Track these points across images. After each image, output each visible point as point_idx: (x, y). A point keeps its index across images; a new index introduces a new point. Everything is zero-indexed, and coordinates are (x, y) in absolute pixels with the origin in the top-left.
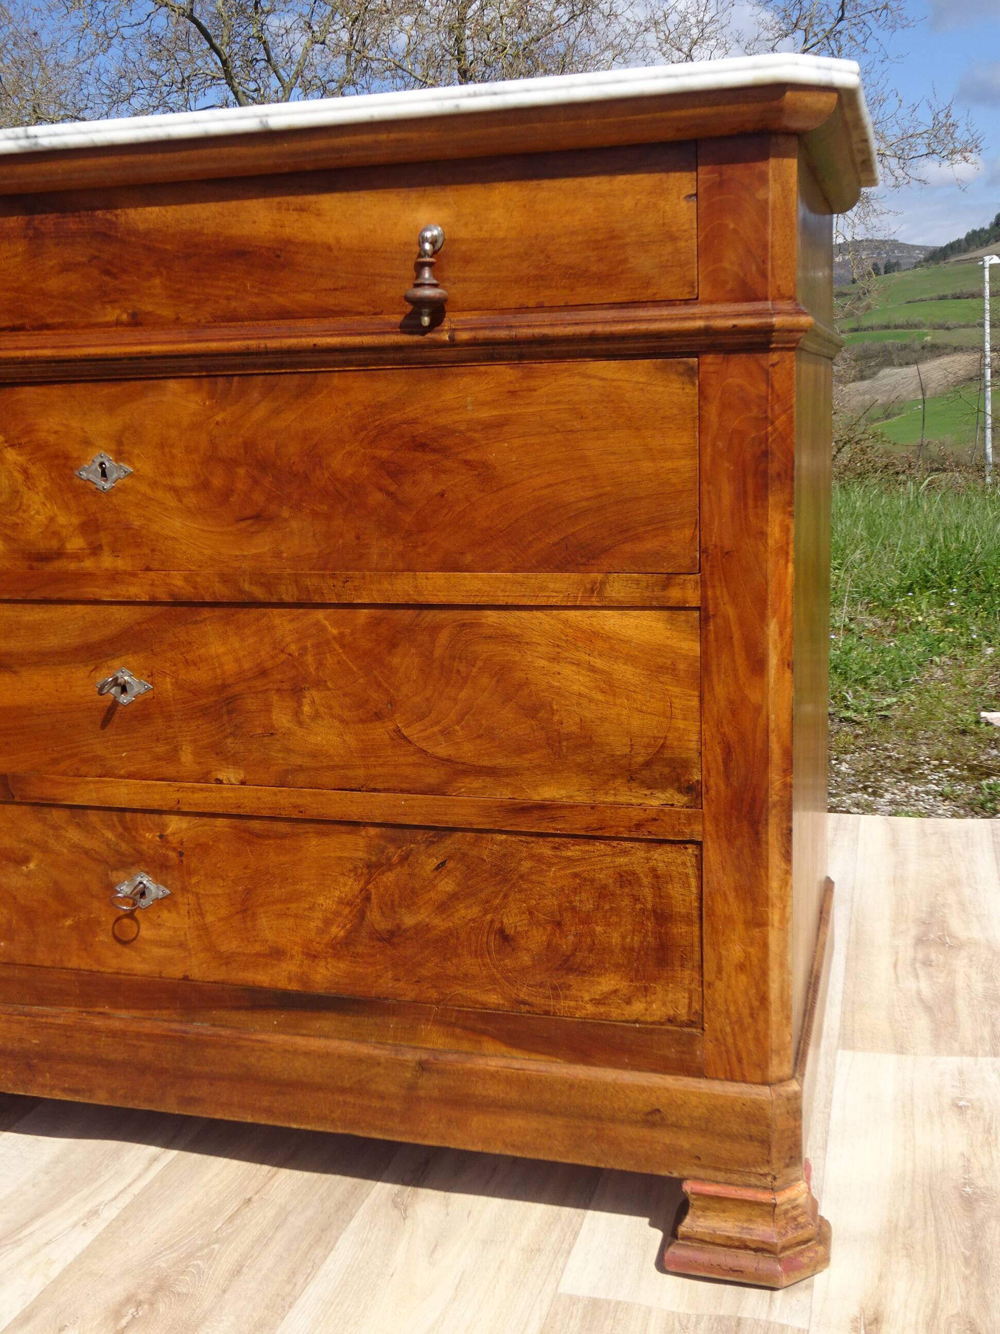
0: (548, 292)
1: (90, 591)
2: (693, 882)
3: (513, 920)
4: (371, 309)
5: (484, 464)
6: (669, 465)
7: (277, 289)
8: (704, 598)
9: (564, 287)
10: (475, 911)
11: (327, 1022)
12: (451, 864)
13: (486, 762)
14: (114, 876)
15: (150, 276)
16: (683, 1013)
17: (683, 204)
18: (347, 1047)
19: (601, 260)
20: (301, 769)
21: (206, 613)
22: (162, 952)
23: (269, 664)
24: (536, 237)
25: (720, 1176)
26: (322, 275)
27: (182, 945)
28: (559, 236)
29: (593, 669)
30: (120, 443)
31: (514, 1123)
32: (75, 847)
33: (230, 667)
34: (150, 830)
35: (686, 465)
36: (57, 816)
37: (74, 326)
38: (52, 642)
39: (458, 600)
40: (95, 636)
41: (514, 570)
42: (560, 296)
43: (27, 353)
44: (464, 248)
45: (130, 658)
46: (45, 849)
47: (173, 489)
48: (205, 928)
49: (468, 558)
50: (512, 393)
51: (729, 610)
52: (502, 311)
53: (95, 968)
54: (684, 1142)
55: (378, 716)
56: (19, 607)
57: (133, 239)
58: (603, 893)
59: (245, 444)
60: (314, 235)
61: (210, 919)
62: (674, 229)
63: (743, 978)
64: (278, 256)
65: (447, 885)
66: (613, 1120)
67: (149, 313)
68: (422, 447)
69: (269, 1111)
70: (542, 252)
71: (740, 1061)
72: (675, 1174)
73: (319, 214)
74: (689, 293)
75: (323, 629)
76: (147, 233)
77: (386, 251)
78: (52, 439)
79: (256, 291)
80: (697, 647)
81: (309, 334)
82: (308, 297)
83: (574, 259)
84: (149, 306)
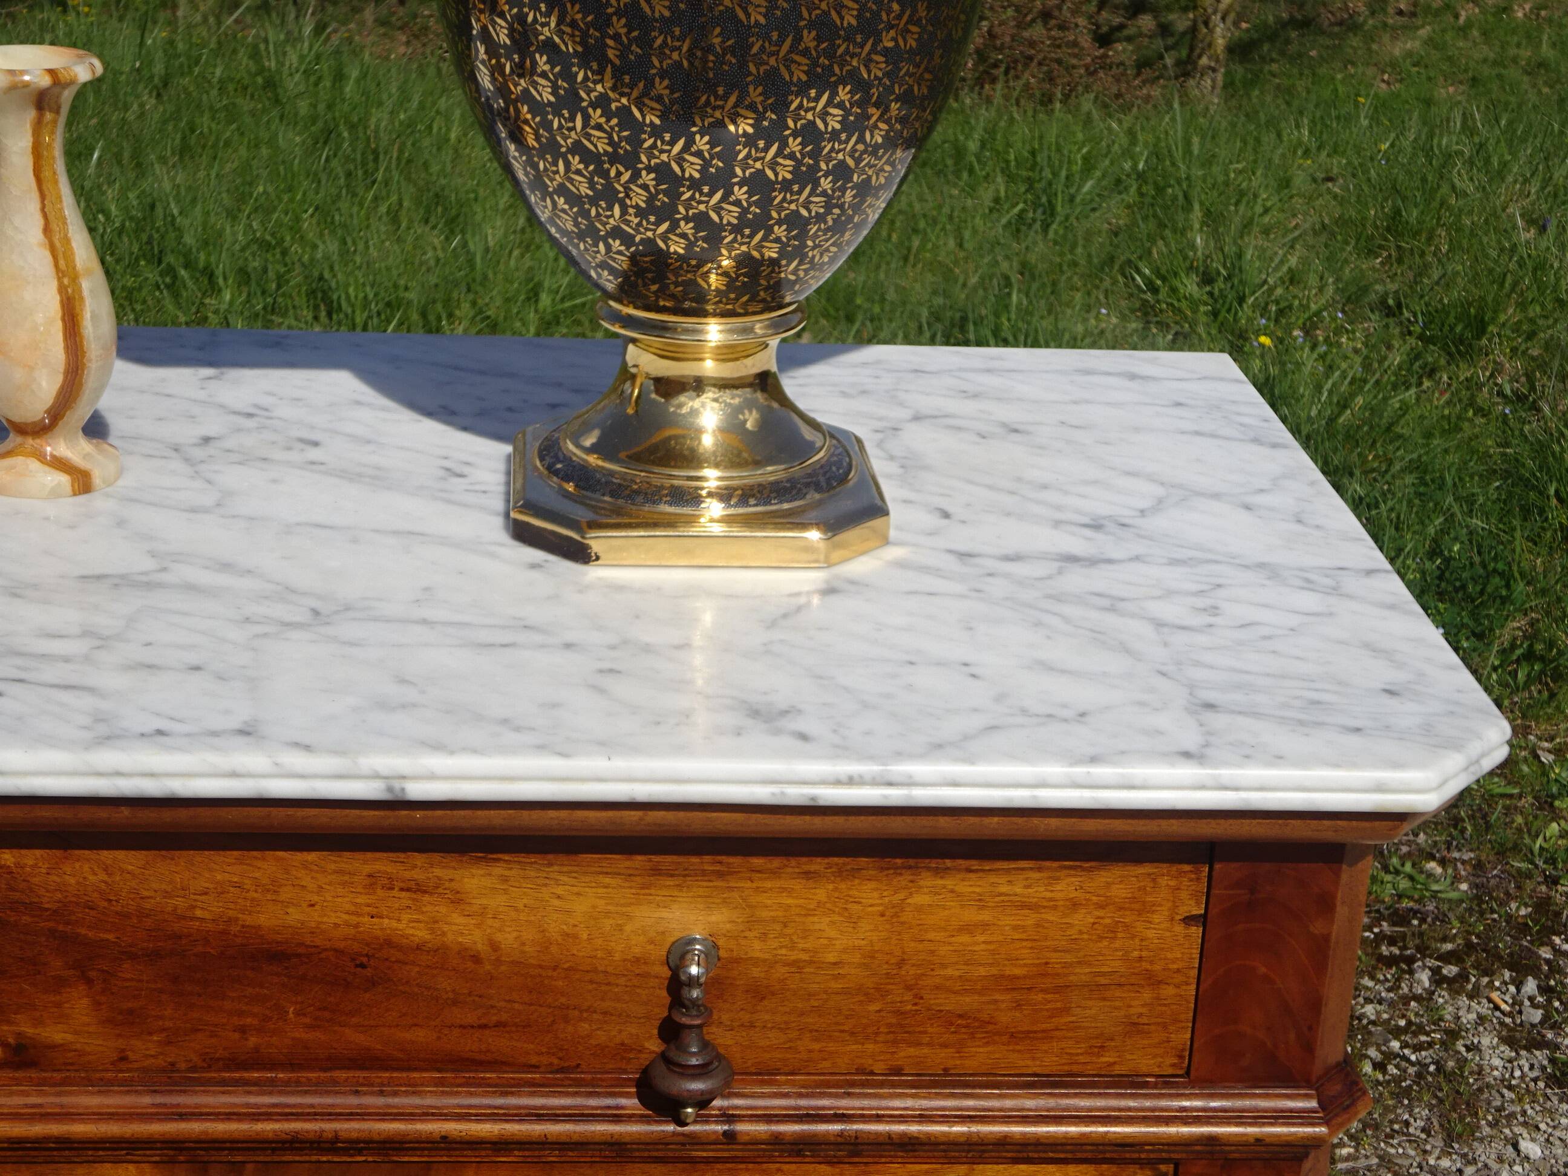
0: (912, 1051)
4: (556, 1061)
7: (354, 1020)
9: (945, 1046)
15: (61, 982)
17: (1179, 928)
19: (1018, 1006)
24: (901, 964)
26: (455, 1003)
28: (944, 966)
42: (939, 1058)
44: (756, 972)
57: (26, 919)
60: (444, 934)
62: (1157, 967)
64: (363, 966)
67: (54, 1047)
70: (909, 988)
73: (458, 900)
74: (1173, 1065)
77: (595, 970)
79: (307, 1020)
81: (426, 1115)
82: (421, 1036)
83: (968, 1002)
84: (55, 1034)
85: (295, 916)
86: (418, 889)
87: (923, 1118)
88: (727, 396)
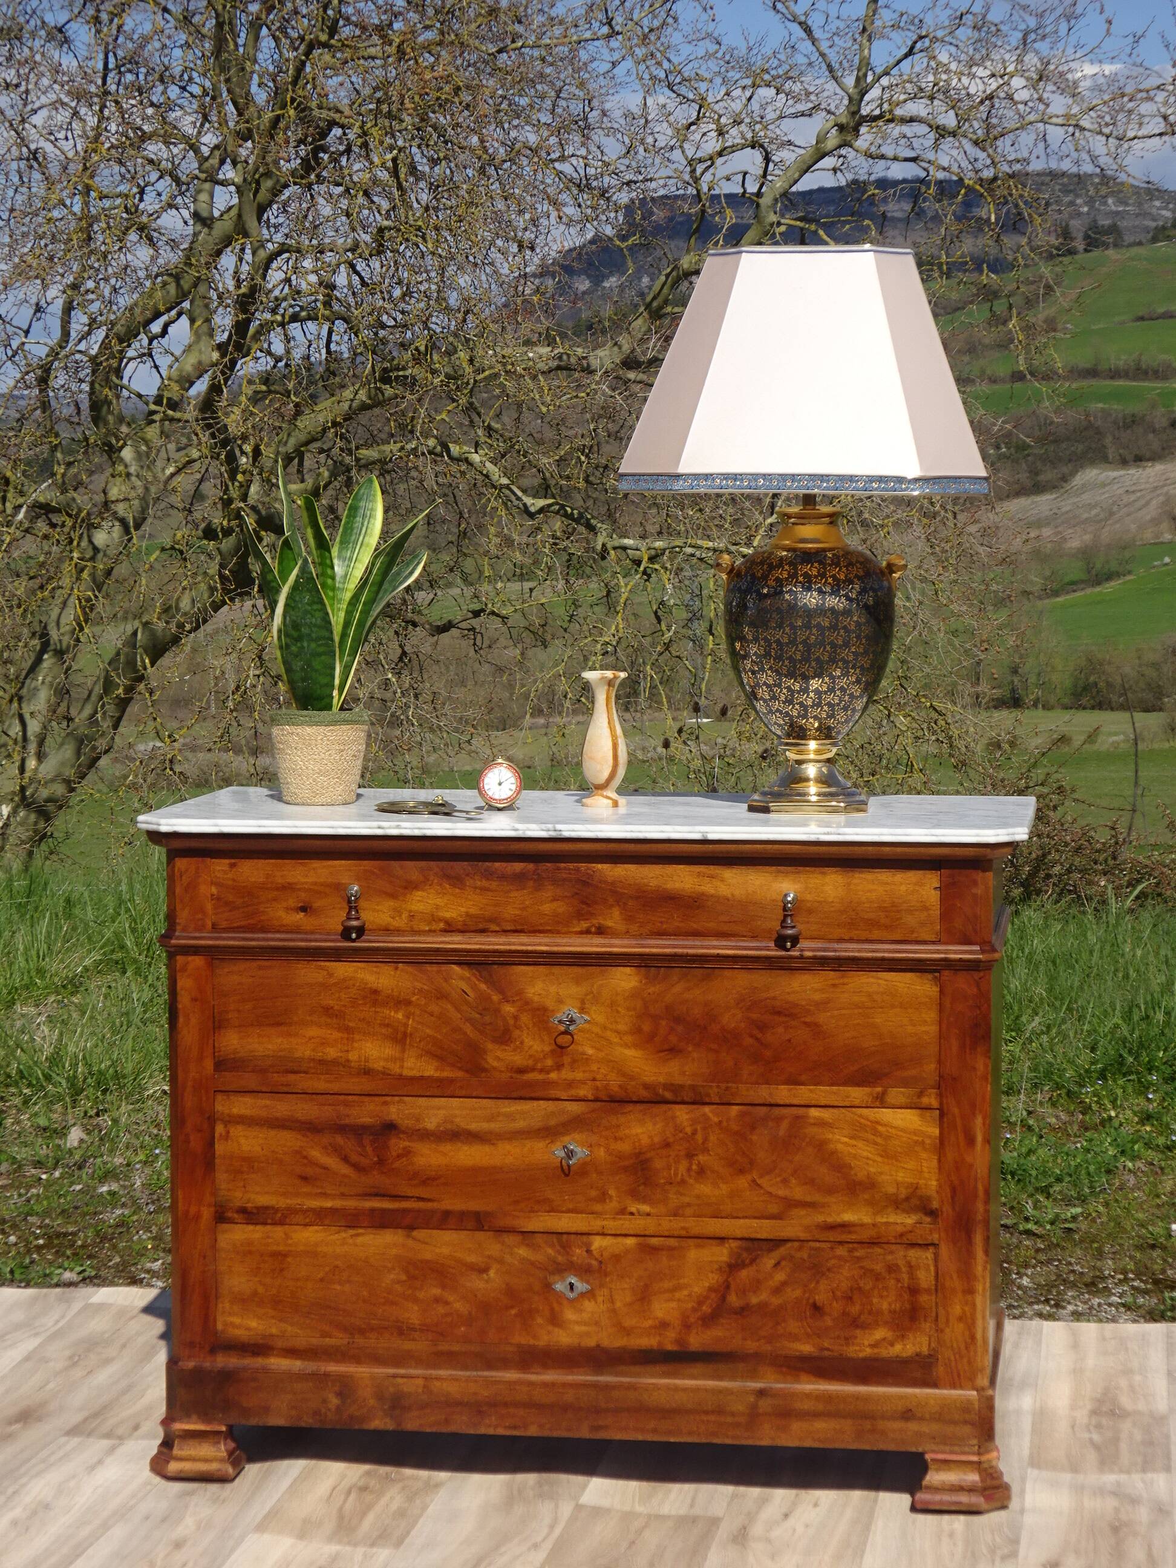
0: (856, 932)
1: (553, 1093)
2: (932, 1268)
3: (821, 1298)
4: (751, 934)
5: (816, 1025)
6: (924, 1029)
7: (693, 919)
8: (941, 1104)
9: (866, 930)
10: (798, 1293)
11: (698, 1368)
12: (783, 1263)
13: (808, 1199)
14: (551, 1279)
15: (612, 906)
16: (925, 1350)
17: (932, 892)
18: (711, 1383)
19: (887, 917)
20: (689, 1205)
21: (630, 1107)
22: (584, 1328)
23: (671, 1140)
24: (851, 902)
25: (947, 1448)
26: (722, 914)
27: (597, 1323)
28: (864, 903)
29: (876, 1143)
30: (583, 1002)
31: (820, 1425)
32: (523, 1260)
33: (645, 1141)
34: (580, 1247)
35: (933, 1029)
36: (510, 1239)
37: (558, 932)
38: (521, 1124)
39: (795, 1102)
40: (553, 1122)
41: (832, 1085)
42: (864, 935)
43: (530, 948)
44: (809, 904)
45: (577, 1136)
46: (501, 1261)
47: (617, 1032)
48: (614, 1311)
49: (804, 1078)
50: (834, 985)
51: (956, 1111)
52: (830, 940)
53: (532, 1342)
54: (925, 1428)
55: (741, 1171)
56: (500, 1102)
57: (603, 886)
58: (878, 1277)
59: (667, 1008)
60: (719, 891)
61: (618, 1304)
62: (928, 904)
63: (961, 1325)
64: (696, 901)
65: (780, 1276)
66: (883, 1418)
67: (609, 927)
68: (779, 1013)
69: (655, 1431)
70: (854, 910)
71: (959, 1375)
72: (920, 1450)
73: (722, 880)
74: (936, 938)
75: (708, 1119)
76: (613, 883)
77: (762, 904)
78: (536, 998)
79: (680, 919)
80: (937, 1132)
81: (715, 947)
82: (711, 925)
83: (871, 915)
84: (609, 923)
85: (677, 885)
86: (712, 877)
87: (859, 951)
88: (818, 765)
